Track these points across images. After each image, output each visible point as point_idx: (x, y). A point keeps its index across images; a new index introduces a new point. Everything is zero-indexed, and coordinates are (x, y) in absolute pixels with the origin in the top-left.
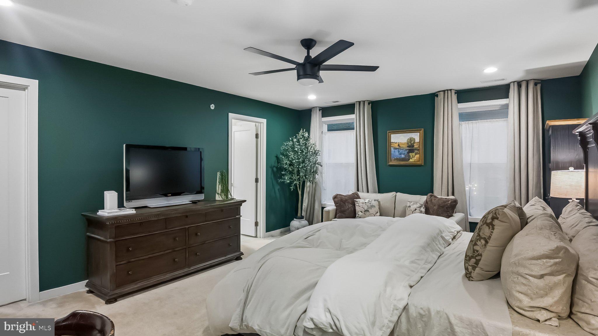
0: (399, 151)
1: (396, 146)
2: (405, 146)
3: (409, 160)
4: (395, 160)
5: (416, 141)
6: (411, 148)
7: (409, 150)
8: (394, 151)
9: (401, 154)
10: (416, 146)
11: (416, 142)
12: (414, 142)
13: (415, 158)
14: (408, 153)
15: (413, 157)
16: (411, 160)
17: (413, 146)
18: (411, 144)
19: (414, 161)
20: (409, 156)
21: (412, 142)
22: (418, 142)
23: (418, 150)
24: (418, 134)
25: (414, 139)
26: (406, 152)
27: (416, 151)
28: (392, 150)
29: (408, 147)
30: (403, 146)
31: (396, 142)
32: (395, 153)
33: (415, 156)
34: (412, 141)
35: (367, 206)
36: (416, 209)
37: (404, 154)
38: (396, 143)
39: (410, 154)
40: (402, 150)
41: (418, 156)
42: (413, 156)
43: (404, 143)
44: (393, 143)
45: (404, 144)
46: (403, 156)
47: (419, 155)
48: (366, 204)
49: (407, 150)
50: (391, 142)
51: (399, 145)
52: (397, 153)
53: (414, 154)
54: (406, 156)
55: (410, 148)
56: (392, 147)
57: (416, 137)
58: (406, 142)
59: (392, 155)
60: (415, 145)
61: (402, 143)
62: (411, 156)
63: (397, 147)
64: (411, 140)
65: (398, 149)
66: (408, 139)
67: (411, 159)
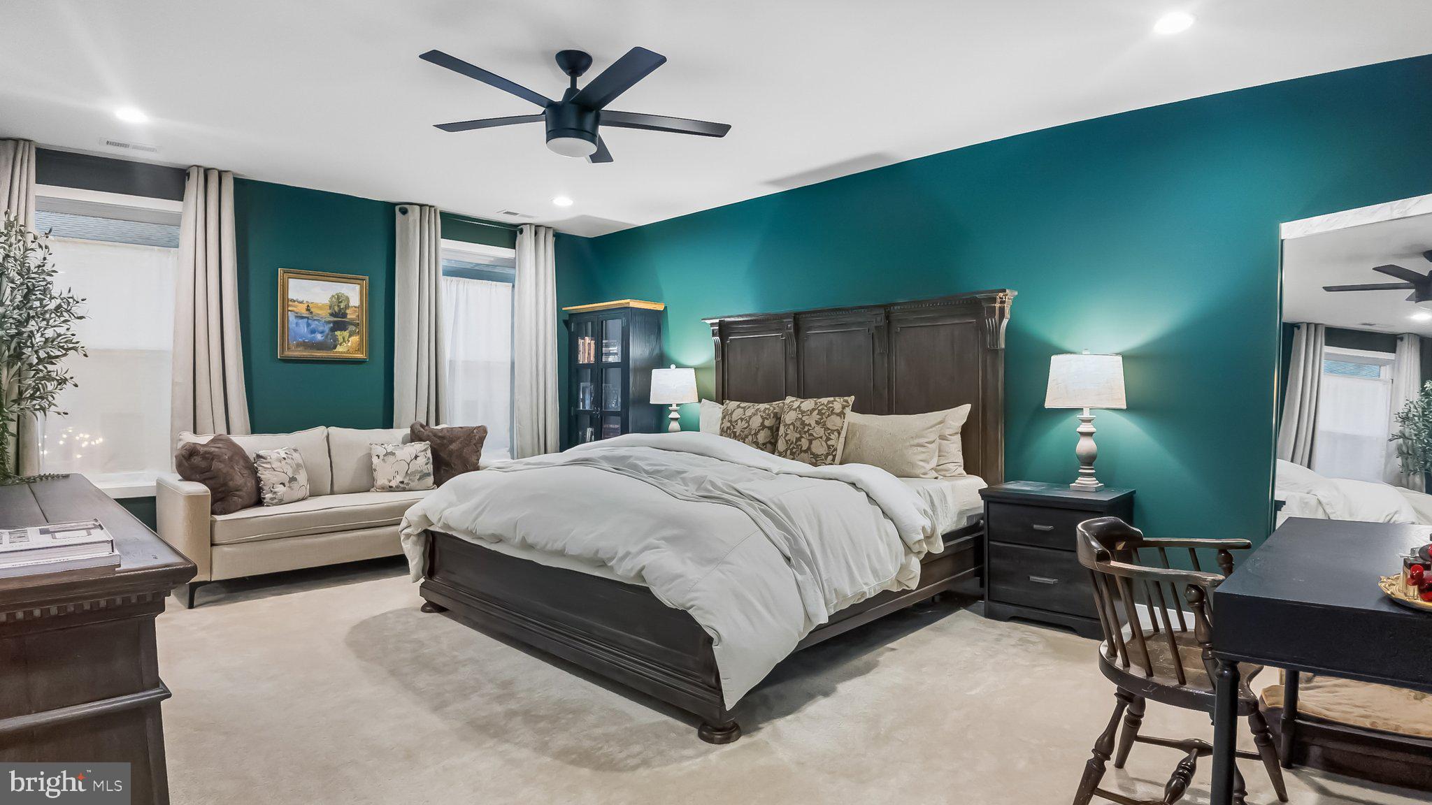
0: (308, 325)
1: (302, 309)
2: (325, 314)
3: (335, 347)
4: (298, 345)
5: (351, 304)
6: (339, 320)
7: (335, 323)
8: (297, 323)
9: (313, 332)
10: (351, 315)
11: (352, 307)
12: (347, 307)
13: (349, 345)
14: (333, 330)
15: (344, 341)
16: (339, 349)
17: (345, 315)
18: (340, 310)
19: (348, 352)
20: (336, 339)
21: (342, 305)
22: (355, 307)
23: (358, 325)
24: (358, 287)
25: (348, 299)
26: (327, 328)
27: (352, 328)
28: (290, 319)
29: (332, 315)
30: (319, 312)
31: (300, 300)
32: (298, 329)
33: (350, 339)
34: (341, 302)
35: (291, 467)
36: (416, 457)
37: (322, 332)
38: (302, 302)
39: (338, 333)
40: (316, 322)
41: (355, 339)
42: (344, 338)
43: (323, 304)
44: (294, 301)
45: (320, 308)
46: (319, 337)
47: (358, 337)
48: (286, 461)
49: (329, 322)
50: (288, 299)
51: (308, 309)
52: (303, 329)
53: (346, 334)
54: (327, 337)
55: (336, 319)
56: (291, 311)
57: (353, 293)
58: (328, 302)
59: (291, 333)
60: (348, 311)
61: (317, 304)
62: (341, 340)
63: (305, 313)
64: (339, 298)
65: (308, 318)
66: (333, 296)
67: (341, 345)
